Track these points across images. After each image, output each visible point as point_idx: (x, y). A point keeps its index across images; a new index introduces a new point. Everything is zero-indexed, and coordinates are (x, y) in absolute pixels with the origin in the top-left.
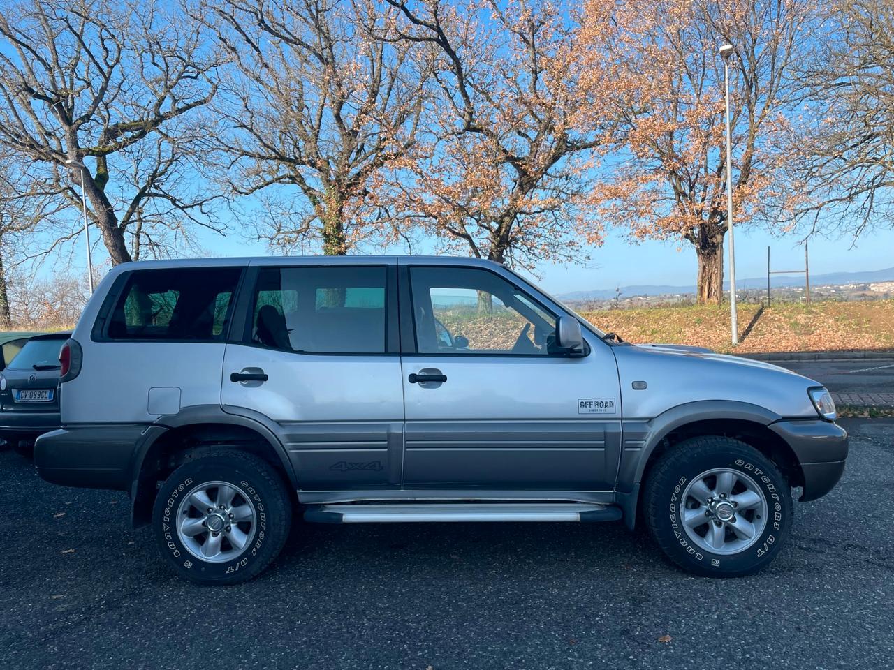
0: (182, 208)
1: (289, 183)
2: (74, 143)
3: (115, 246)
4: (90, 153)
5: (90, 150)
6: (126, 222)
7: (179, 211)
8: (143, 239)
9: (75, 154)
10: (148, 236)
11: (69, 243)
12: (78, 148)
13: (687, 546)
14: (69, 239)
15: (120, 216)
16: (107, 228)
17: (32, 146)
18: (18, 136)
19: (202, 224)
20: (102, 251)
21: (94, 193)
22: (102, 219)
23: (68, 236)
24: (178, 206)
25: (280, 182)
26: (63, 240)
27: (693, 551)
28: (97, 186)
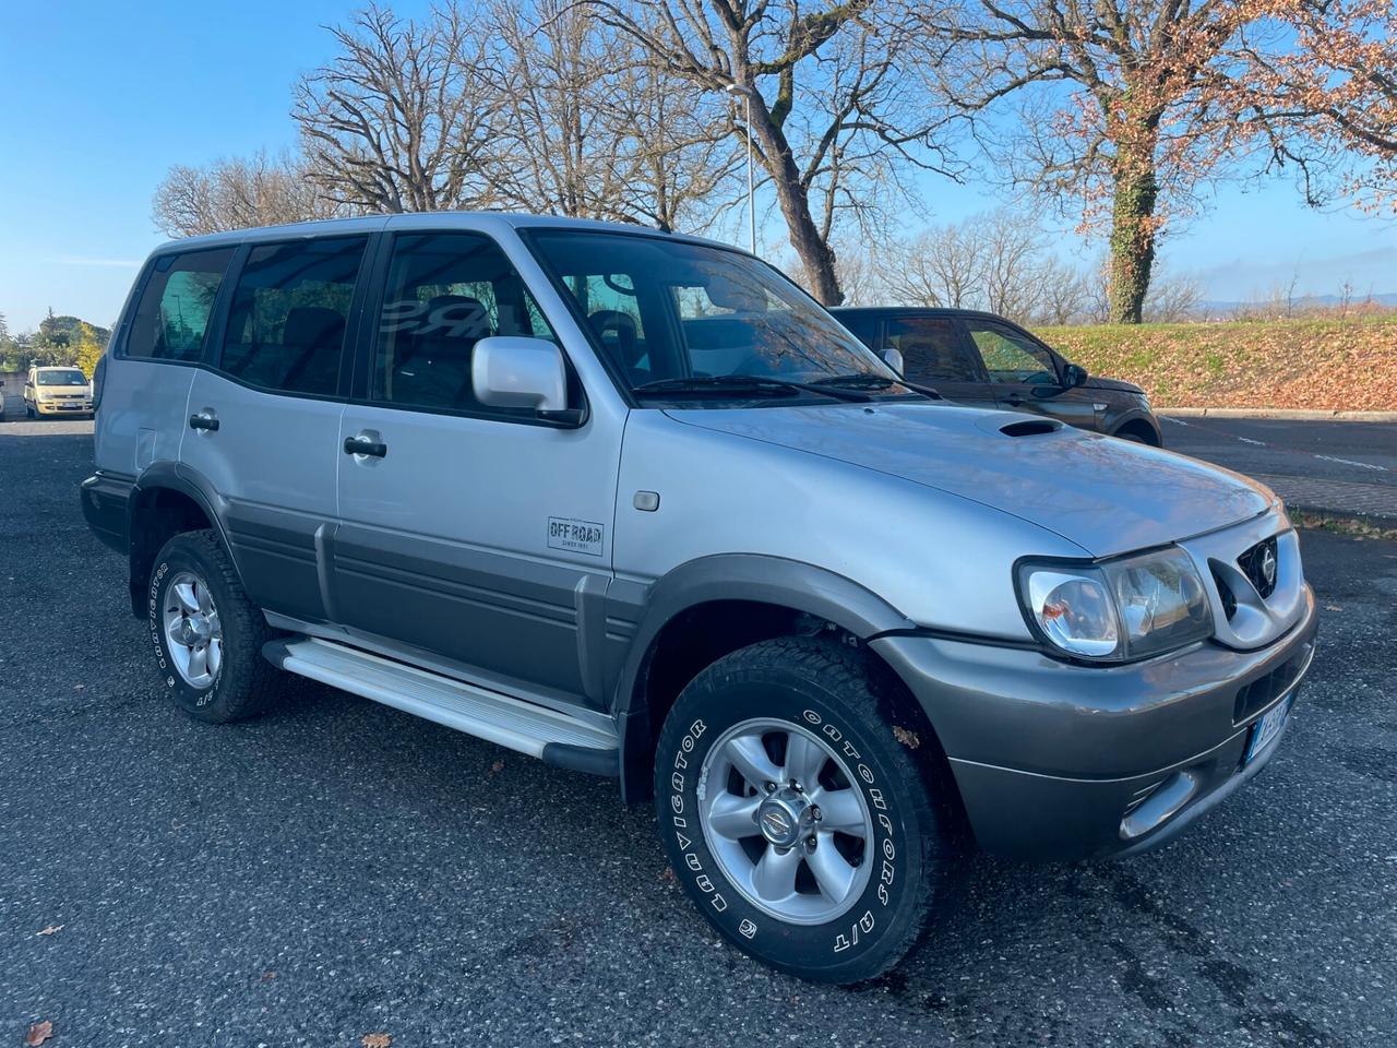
0: (895, 143)
1: (1058, 77)
2: (743, 58)
3: (793, 211)
4: (763, 69)
5: (762, 65)
6: (813, 172)
7: (892, 148)
8: (839, 197)
9: (744, 75)
10: (848, 192)
11: (734, 211)
12: (748, 63)
13: (700, 873)
14: (734, 204)
15: (803, 165)
16: (784, 186)
17: (693, 70)
18: (678, 57)
19: (926, 167)
20: (776, 221)
21: (769, 132)
22: (779, 170)
23: (734, 200)
24: (890, 141)
25: (1043, 78)
26: (727, 207)
27: (708, 887)
28: (773, 121)
